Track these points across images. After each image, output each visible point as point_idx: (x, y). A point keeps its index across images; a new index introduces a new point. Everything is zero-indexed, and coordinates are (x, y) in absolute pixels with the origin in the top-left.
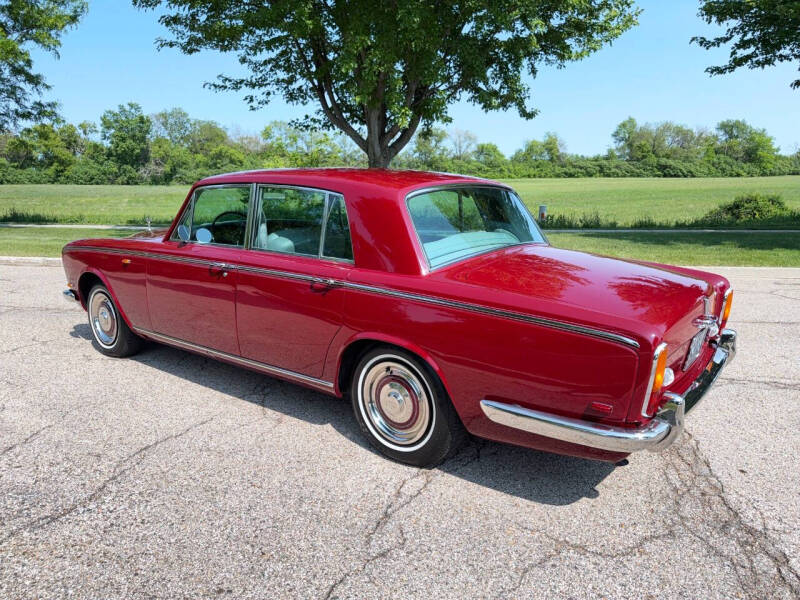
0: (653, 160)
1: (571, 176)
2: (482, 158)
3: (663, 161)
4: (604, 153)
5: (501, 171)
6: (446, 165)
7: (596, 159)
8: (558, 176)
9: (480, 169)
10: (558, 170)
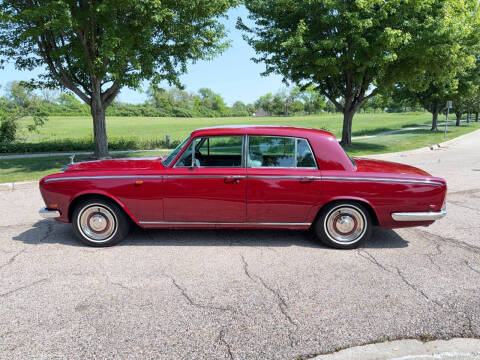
0: (169, 107)
1: (125, 115)
2: (64, 102)
3: (175, 108)
4: (143, 103)
5: (80, 111)
6: (38, 107)
7: (139, 106)
8: (117, 115)
9: (64, 110)
10: (117, 111)
